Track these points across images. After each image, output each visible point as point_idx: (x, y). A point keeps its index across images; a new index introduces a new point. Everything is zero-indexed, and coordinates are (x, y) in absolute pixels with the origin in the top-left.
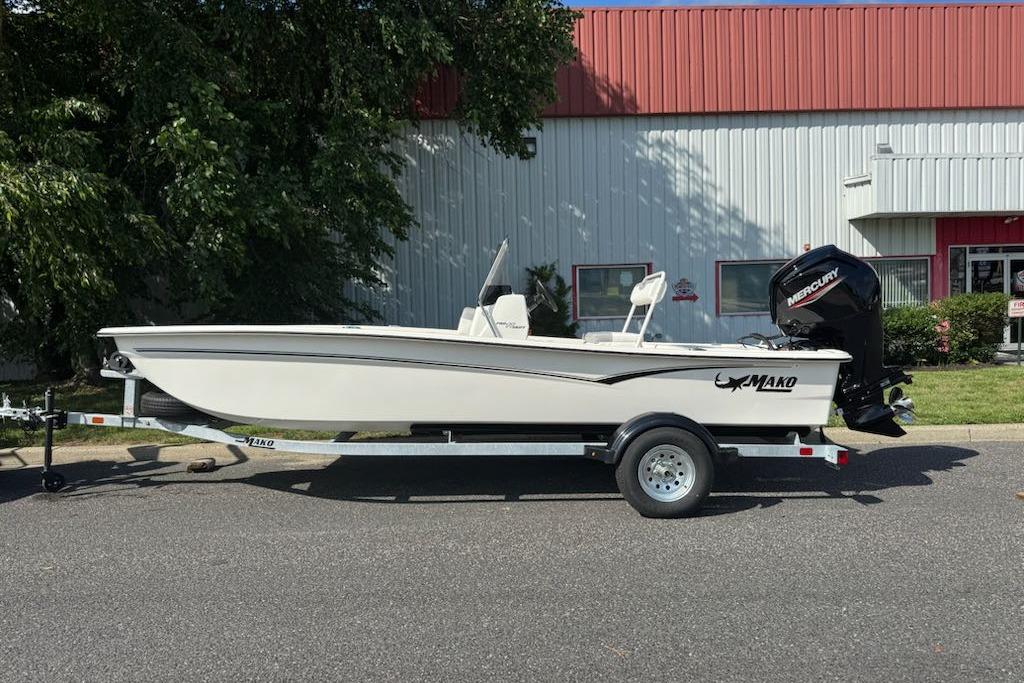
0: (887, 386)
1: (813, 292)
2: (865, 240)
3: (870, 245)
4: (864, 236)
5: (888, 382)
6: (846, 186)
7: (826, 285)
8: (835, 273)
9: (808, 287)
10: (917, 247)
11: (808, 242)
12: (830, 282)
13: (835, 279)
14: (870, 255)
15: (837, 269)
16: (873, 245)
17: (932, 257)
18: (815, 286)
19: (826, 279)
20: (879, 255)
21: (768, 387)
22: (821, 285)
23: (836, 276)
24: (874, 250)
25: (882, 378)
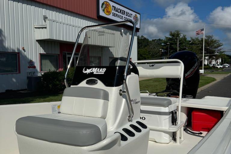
1: (193, 71)
2: (41, 48)
4: (41, 46)
6: (35, 28)
10: (55, 51)
11: (23, 47)
14: (43, 53)
16: (43, 49)
17: (59, 55)
19: (196, 66)
20: (45, 53)
22: (194, 68)
24: (44, 51)
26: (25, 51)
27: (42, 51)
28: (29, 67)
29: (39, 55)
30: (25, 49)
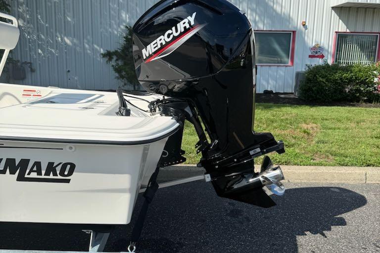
0: (257, 155)
1: (168, 44)
2: (341, 21)
3: (343, 24)
4: (340, 18)
5: (258, 150)
7: (182, 34)
8: (192, 19)
9: (162, 37)
10: (372, 28)
11: (304, 21)
12: (186, 31)
13: (192, 27)
14: (343, 31)
15: (194, 15)
16: (345, 24)
18: (169, 36)
19: (181, 26)
20: (348, 31)
21: (34, 175)
22: (176, 34)
23: (192, 23)
24: (346, 27)
25: (252, 146)
26: (306, 28)
27: (343, 28)
28: (310, 56)
29: (334, 34)
30: (307, 24)
